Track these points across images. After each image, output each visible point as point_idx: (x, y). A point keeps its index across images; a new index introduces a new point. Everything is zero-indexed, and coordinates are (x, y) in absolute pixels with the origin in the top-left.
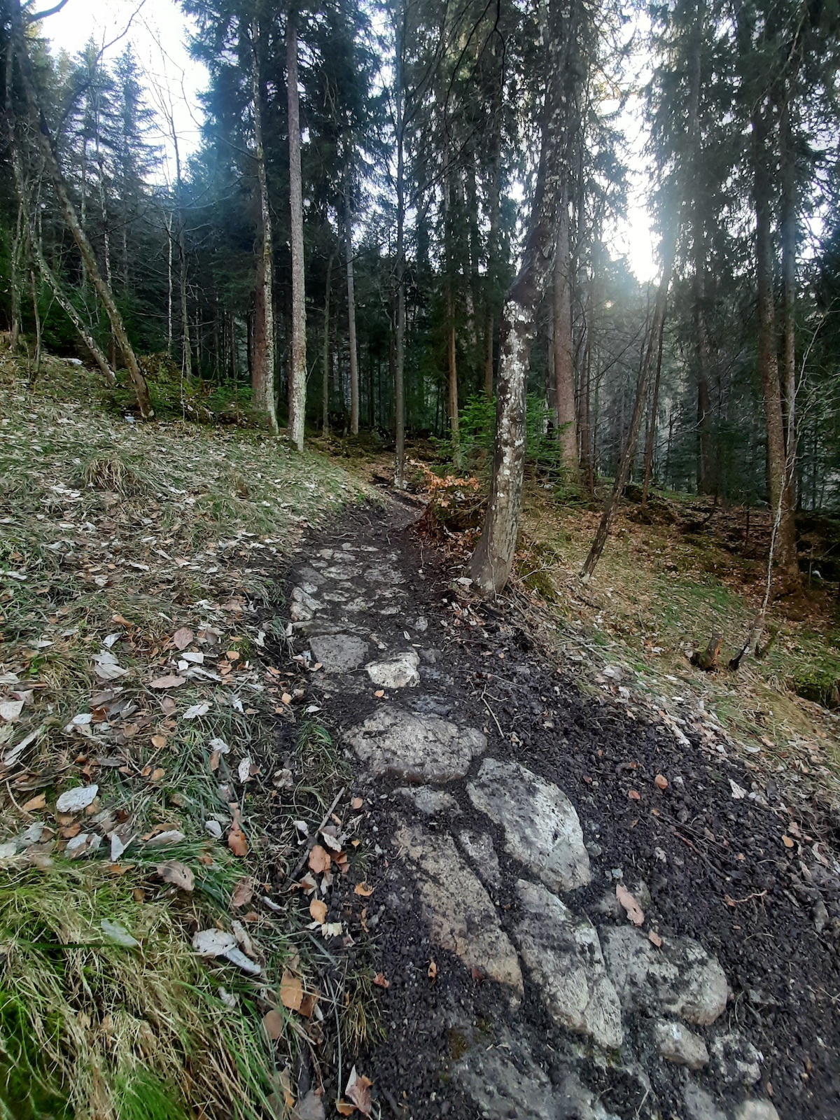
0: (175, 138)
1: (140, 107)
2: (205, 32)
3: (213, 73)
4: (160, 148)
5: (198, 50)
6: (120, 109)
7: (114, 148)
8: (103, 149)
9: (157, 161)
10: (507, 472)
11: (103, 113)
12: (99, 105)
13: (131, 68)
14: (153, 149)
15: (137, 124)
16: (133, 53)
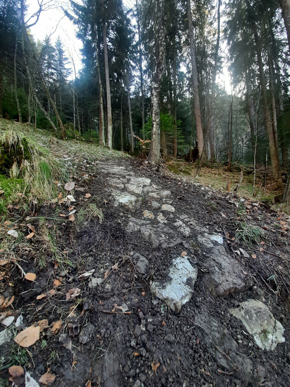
0: (74, 64)
1: (64, 57)
2: (81, 30)
3: (84, 43)
4: (70, 69)
5: (79, 36)
6: (58, 58)
7: (57, 70)
8: (53, 71)
9: (70, 73)
10: (155, 129)
11: (53, 60)
12: (51, 57)
13: (60, 44)
14: (68, 69)
15: (63, 62)
16: (60, 40)
